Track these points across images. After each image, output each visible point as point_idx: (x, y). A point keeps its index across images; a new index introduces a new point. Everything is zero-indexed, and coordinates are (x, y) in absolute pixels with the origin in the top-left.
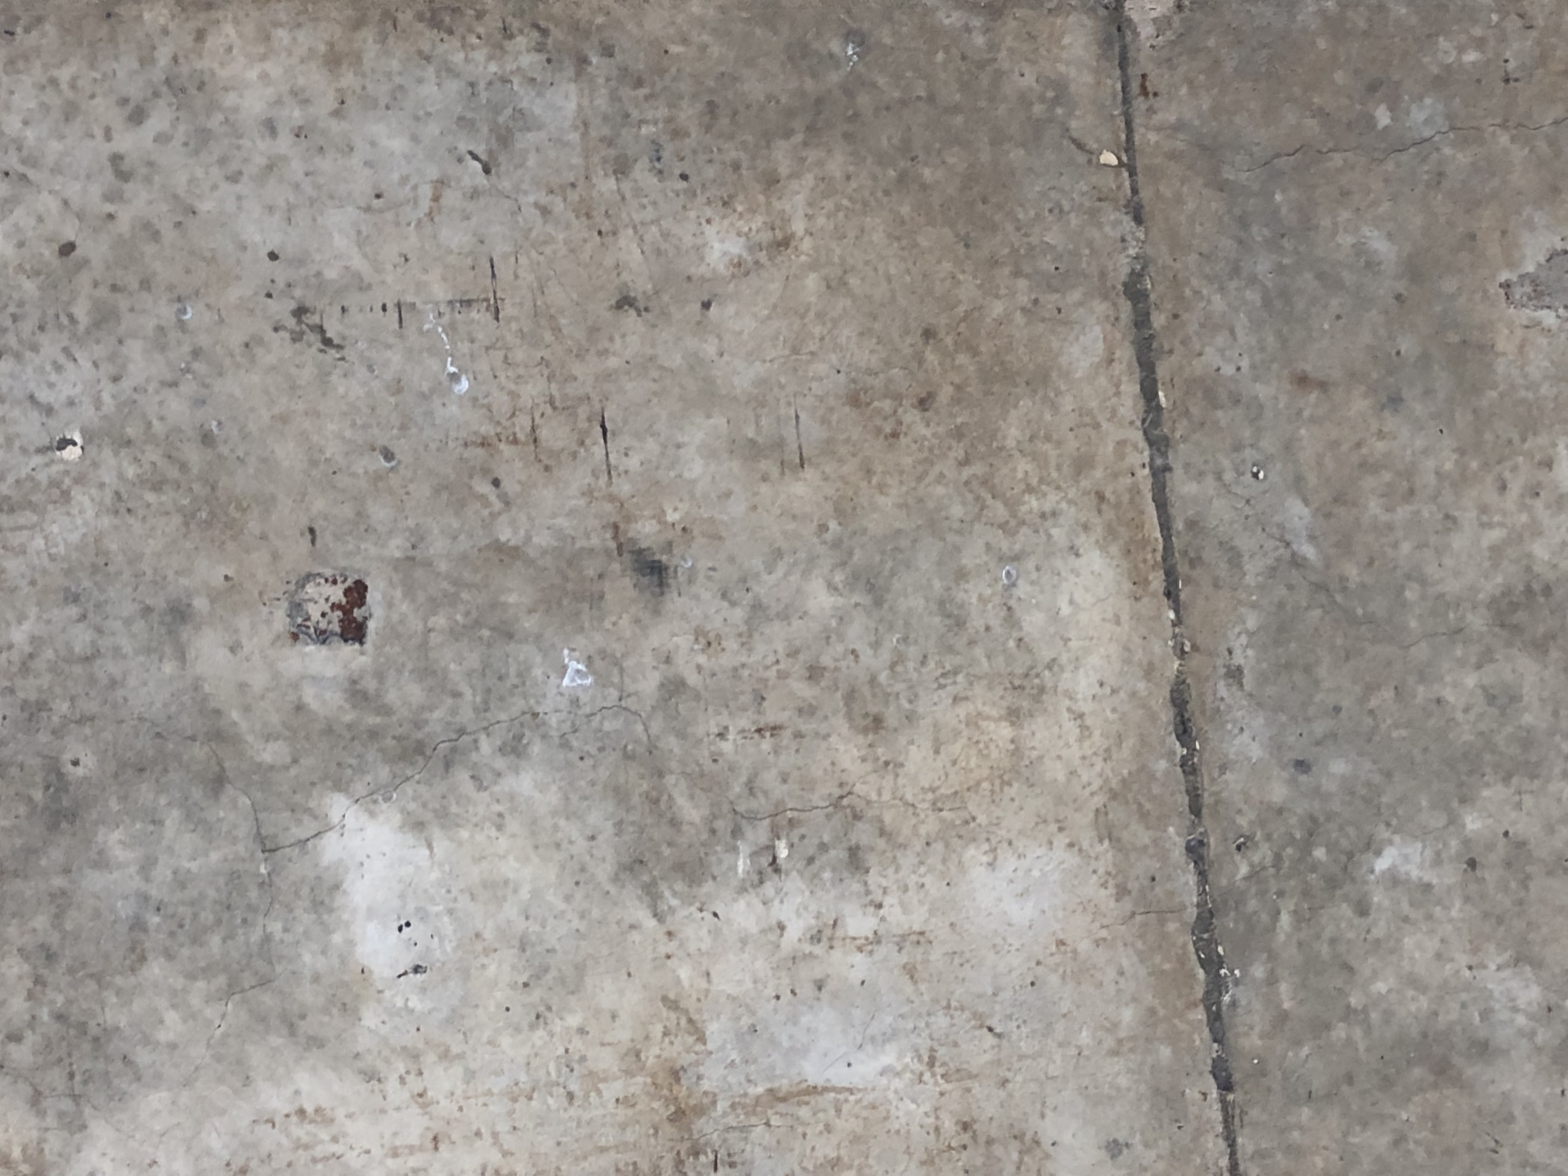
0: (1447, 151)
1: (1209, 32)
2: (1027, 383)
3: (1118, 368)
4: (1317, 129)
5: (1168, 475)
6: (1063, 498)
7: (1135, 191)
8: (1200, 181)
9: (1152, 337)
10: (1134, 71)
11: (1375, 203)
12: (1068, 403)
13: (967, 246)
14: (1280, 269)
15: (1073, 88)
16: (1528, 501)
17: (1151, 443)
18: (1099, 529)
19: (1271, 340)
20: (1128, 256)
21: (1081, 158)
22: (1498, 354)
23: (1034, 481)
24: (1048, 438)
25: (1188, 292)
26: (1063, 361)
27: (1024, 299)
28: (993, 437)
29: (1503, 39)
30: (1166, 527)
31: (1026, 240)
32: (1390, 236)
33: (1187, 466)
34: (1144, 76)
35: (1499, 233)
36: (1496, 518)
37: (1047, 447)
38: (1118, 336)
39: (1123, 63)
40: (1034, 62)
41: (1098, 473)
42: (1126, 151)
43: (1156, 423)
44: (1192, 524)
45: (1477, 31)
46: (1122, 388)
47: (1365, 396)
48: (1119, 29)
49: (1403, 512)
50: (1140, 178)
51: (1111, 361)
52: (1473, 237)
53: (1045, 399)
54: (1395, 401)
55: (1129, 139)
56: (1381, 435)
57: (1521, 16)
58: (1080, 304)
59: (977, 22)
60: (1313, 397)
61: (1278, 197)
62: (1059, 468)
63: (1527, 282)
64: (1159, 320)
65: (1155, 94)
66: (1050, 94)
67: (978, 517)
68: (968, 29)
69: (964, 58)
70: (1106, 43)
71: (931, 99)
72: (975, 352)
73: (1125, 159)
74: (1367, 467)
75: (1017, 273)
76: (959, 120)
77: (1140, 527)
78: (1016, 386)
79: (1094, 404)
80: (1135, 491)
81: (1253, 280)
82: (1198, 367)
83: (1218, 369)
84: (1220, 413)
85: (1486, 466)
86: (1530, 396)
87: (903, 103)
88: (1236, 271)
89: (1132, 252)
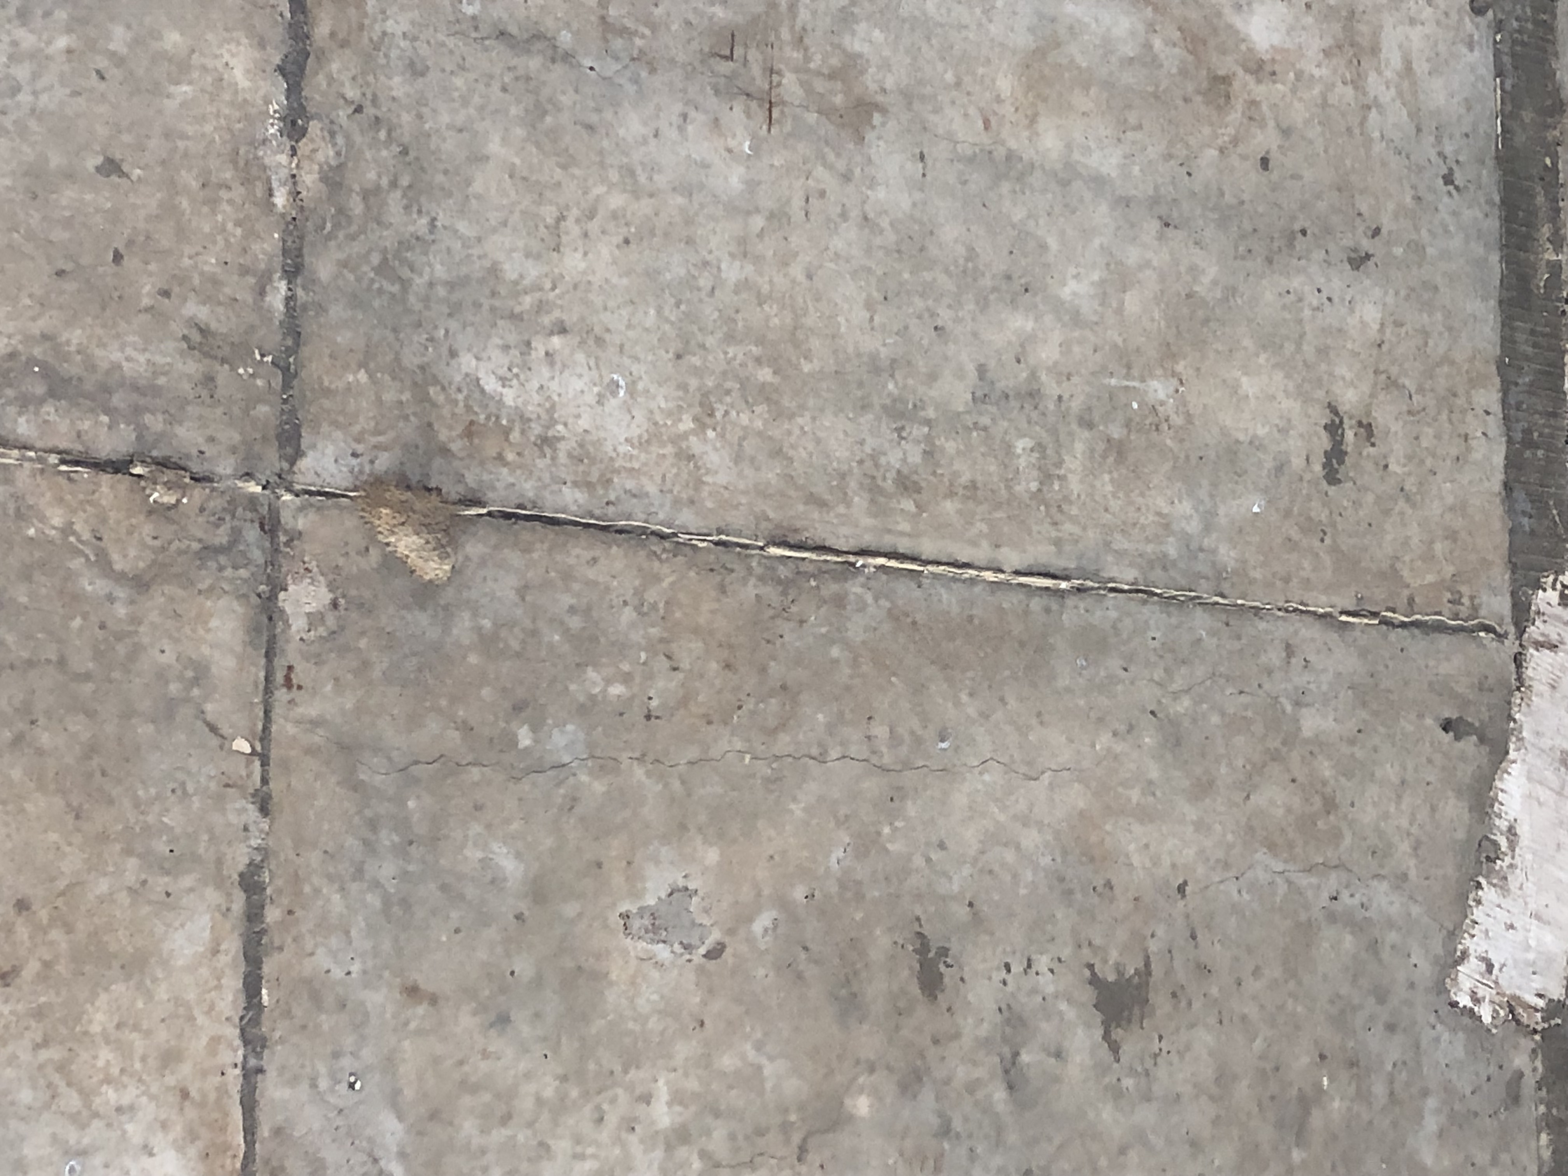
0: (584, 778)
1: (363, 633)
2: (123, 967)
3: (224, 959)
4: (458, 741)
5: (260, 1077)
6: (144, 1093)
7: (265, 781)
8: (333, 780)
9: (263, 932)
10: (280, 663)
11: (507, 821)
12: (162, 993)
13: (77, 817)
14: (404, 876)
15: (214, 670)
16: (624, 1135)
17: (246, 1042)
18: (179, 1128)
19: (387, 945)
20: (250, 846)
21: (215, 742)
22: (611, 984)
23: (115, 1071)
24: (136, 1028)
25: (307, 889)
26: (166, 947)
27: (131, 878)
28: (78, 1019)
29: (650, 677)
30: (250, 1131)
31: (141, 818)
32: (518, 855)
33: (282, 1069)
34: (290, 668)
35: (624, 863)
36: (590, 1151)
37: (135, 1035)
38: (228, 926)
39: (269, 655)
40: (177, 641)
41: (186, 1069)
42: (262, 740)
43: (255, 1021)
44: (278, 1132)
45: (626, 667)
46: (223, 981)
47: (475, 1013)
48: (270, 619)
49: (499, 1135)
50: (273, 770)
51: (215, 952)
52: (599, 865)
53: (140, 986)
54: (503, 1020)
55: (266, 729)
56: (485, 1054)
57: (669, 657)
58: (191, 890)
59: (121, 593)
60: (421, 1010)
61: (411, 804)
62: (144, 1059)
63: (647, 915)
64: (272, 915)
65: (300, 687)
66: (190, 674)
67: (47, 1106)
68: (110, 598)
69: (102, 627)
70: (254, 629)
71: (62, 662)
72: (69, 929)
73: (259, 748)
74: (467, 1087)
75: (128, 852)
76: (88, 688)
77: (223, 1129)
78: (110, 968)
79: (191, 996)
80: (222, 1091)
81: (376, 884)
82: (308, 967)
83: (328, 971)
84: (323, 1017)
85: (586, 1095)
86: (637, 1028)
87: (30, 664)
88: (359, 873)
89: (254, 843)
